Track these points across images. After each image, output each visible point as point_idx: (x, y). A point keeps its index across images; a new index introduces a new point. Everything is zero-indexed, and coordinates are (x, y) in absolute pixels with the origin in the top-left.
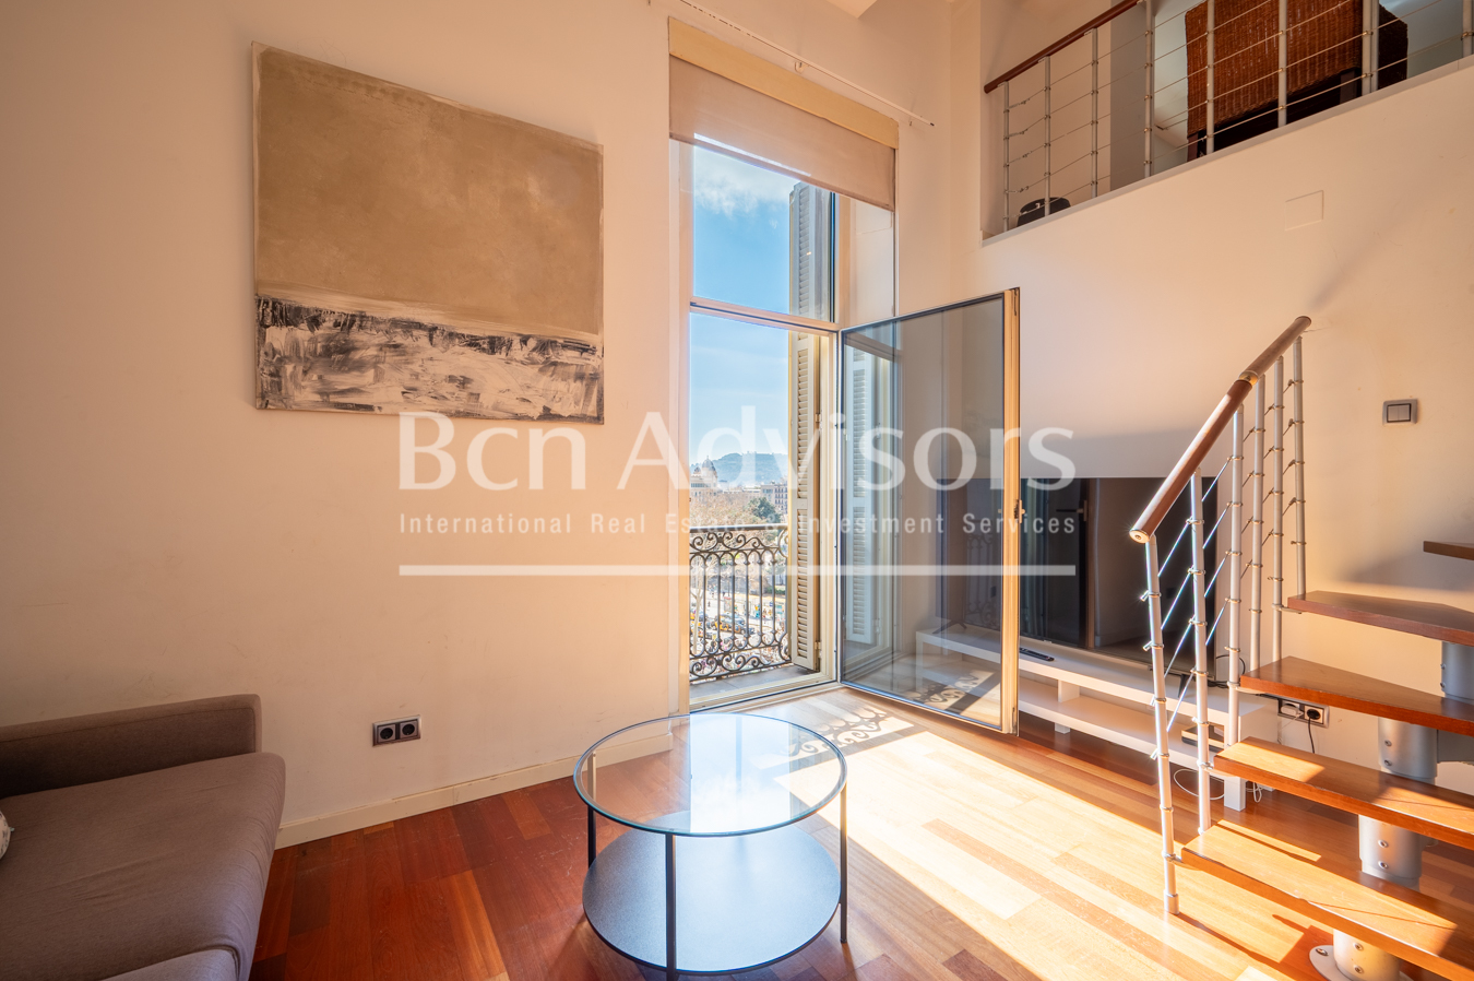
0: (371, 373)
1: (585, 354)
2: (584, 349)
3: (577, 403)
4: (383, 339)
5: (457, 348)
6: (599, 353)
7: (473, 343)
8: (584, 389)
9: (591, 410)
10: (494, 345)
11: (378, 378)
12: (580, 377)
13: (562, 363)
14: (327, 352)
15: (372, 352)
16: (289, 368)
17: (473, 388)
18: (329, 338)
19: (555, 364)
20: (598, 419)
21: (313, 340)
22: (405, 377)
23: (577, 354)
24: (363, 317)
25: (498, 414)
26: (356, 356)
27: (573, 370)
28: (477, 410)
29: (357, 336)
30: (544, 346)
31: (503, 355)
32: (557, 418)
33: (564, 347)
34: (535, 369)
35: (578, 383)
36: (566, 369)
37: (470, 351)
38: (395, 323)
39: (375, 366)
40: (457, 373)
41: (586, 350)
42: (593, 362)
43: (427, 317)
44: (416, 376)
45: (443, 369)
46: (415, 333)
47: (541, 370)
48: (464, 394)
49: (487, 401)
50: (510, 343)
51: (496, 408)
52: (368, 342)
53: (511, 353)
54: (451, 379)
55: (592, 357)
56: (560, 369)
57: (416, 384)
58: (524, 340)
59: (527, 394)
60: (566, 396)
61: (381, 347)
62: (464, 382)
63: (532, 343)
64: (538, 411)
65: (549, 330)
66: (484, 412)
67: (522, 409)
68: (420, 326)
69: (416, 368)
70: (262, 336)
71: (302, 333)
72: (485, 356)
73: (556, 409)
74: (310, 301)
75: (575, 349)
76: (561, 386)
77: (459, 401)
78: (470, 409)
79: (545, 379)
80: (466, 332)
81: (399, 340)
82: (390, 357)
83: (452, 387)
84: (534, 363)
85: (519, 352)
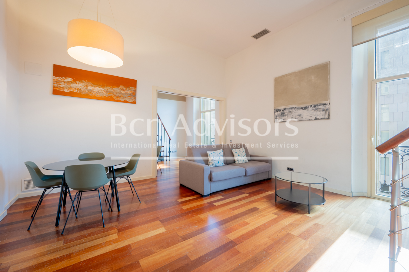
0: (287, 116)
1: (325, 106)
2: (324, 105)
3: (323, 116)
4: (288, 111)
5: (299, 110)
6: (328, 104)
7: (302, 109)
8: (325, 113)
9: (327, 116)
10: (305, 108)
11: (288, 117)
12: (324, 110)
13: (319, 109)
14: (282, 114)
15: (287, 113)
16: (277, 117)
17: (301, 116)
18: (282, 112)
19: (318, 109)
20: (328, 118)
21: (280, 113)
22: (291, 116)
23: (323, 106)
24: (286, 108)
25: (306, 120)
26: (285, 114)
27: (322, 109)
28: (302, 120)
29: (285, 111)
30: (315, 106)
31: (307, 109)
32: (318, 119)
33: (320, 105)
34: (313, 111)
35: (323, 112)
36: (320, 109)
37: (301, 110)
38: (290, 108)
39: (287, 115)
40: (299, 114)
41: (325, 105)
42: (327, 107)
43: (294, 106)
44: (293, 116)
45: (297, 114)
46: (293, 109)
47: (314, 111)
48: (300, 117)
49: (304, 118)
50: (308, 107)
51: (306, 119)
52: (286, 112)
53: (308, 109)
54: (298, 115)
55: (327, 106)
56: (319, 110)
57: (293, 117)
58: (311, 106)
59: (312, 116)
60: (320, 114)
61: (288, 112)
62: (300, 115)
63: (313, 106)
64: (314, 118)
65: (316, 103)
66: (304, 120)
67: (311, 118)
68: (293, 108)
69: (293, 114)
70: (275, 114)
71: (279, 112)
72: (304, 110)
73: (318, 118)
74: (279, 108)
75: (322, 105)
76: (319, 113)
77: (300, 118)
78: (301, 120)
79: (315, 112)
80: (300, 107)
81: (290, 111)
82: (289, 113)
83: (298, 116)
84: (313, 110)
85: (310, 108)
